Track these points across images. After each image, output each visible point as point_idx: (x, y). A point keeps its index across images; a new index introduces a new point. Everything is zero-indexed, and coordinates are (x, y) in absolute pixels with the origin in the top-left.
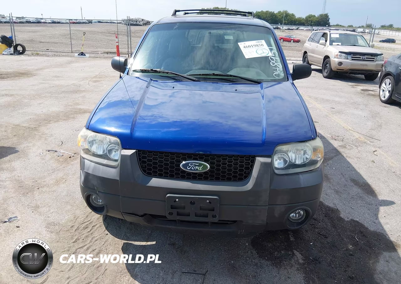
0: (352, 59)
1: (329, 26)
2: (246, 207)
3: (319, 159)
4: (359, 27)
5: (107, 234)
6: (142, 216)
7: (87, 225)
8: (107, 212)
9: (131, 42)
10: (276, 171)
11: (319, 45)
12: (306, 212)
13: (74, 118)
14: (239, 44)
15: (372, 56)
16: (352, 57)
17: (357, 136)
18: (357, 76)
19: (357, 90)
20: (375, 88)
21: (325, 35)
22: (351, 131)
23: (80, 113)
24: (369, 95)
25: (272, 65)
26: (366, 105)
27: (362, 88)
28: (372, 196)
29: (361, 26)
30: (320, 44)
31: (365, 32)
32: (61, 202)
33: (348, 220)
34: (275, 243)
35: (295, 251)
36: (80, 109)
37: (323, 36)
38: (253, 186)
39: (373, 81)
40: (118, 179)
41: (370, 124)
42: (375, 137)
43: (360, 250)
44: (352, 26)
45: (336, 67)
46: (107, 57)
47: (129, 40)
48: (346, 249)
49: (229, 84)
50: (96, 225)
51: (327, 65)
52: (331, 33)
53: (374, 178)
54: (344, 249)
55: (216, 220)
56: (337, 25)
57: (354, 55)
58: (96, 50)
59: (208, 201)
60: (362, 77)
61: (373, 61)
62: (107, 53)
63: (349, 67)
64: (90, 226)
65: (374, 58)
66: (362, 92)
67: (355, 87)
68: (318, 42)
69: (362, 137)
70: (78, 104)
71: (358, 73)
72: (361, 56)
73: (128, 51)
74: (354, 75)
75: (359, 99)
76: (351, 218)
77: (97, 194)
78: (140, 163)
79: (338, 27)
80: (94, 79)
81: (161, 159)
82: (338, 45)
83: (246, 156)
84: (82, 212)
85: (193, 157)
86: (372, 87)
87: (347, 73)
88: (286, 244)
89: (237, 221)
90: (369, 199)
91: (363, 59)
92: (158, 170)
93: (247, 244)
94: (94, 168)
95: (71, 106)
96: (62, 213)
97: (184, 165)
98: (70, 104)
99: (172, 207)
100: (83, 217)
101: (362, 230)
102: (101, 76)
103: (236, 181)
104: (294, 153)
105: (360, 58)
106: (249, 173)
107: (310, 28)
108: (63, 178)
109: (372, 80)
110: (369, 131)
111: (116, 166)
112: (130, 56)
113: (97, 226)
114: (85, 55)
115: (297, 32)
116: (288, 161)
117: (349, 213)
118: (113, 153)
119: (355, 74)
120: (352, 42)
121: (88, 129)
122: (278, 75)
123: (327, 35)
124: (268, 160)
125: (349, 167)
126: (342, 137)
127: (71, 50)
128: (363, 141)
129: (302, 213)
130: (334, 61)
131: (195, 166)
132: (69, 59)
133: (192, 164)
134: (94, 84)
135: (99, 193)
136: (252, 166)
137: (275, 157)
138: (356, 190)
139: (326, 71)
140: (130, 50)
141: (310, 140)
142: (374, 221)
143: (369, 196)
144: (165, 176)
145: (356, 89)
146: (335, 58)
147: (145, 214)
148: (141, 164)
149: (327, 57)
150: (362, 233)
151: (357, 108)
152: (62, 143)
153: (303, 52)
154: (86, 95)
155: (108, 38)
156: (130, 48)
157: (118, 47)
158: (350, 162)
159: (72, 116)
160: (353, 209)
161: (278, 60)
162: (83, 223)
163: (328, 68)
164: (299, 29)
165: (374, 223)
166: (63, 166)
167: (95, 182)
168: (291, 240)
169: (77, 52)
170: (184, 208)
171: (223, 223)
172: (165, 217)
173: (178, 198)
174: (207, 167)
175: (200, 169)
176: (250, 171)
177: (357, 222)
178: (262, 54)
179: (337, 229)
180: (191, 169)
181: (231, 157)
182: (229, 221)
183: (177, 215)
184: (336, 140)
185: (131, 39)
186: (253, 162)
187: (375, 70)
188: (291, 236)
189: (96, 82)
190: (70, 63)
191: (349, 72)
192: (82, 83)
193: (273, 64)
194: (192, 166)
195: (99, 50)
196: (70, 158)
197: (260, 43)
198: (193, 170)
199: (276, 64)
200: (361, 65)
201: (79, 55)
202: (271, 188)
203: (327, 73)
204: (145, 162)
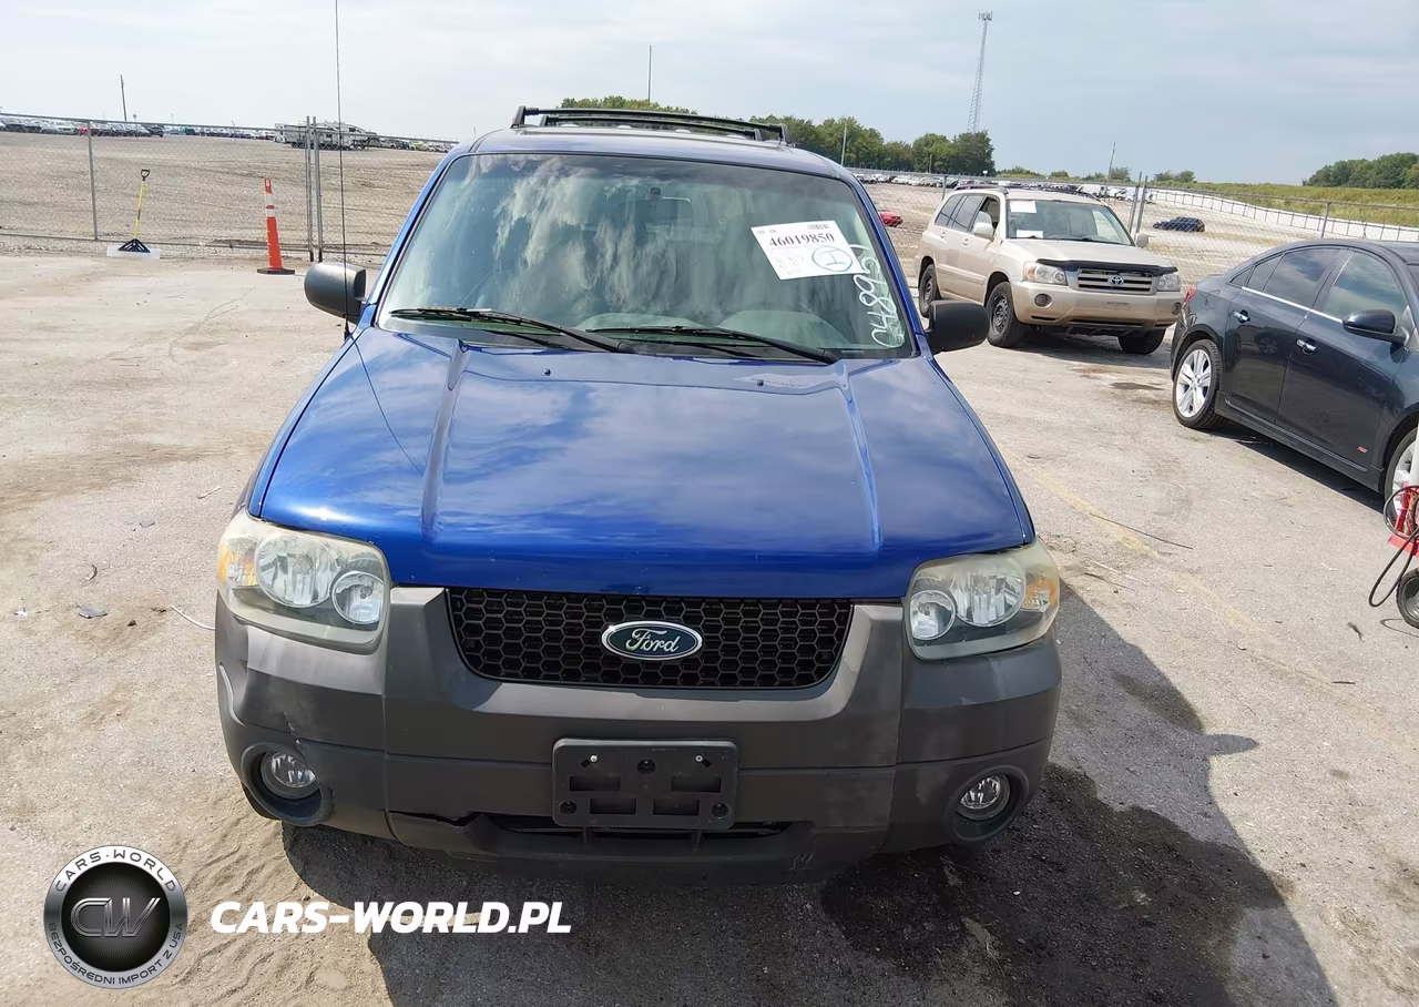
0: (1081, 286)
1: (992, 173)
2: (825, 772)
3: (1043, 609)
4: (1089, 179)
5: (308, 899)
6: (461, 822)
7: (228, 868)
8: (330, 814)
9: (319, 207)
10: (920, 651)
11: (973, 236)
12: (1013, 783)
13: (127, 479)
14: (755, 230)
15: (1144, 276)
16: (1080, 279)
17: (1118, 534)
18: (1095, 338)
19: (1098, 386)
20: (1156, 380)
21: (989, 204)
22: (1095, 520)
23: (151, 462)
24: (1140, 401)
25: (865, 303)
26: (1134, 436)
27: (1115, 378)
28: (1190, 729)
29: (1093, 175)
30: (976, 234)
31: (1108, 197)
32: (117, 789)
33: (1123, 808)
34: (899, 897)
35: (967, 919)
36: (150, 448)
37: (983, 208)
38: (850, 700)
39: (1146, 357)
40: (379, 692)
41: (1152, 494)
42: (1176, 539)
43: (1171, 905)
44: (1066, 174)
45: (1028, 310)
46: (230, 259)
47: (314, 202)
48: (1126, 905)
49: (730, 364)
50: (263, 866)
51: (1000, 304)
52: (1009, 196)
53: (1189, 669)
54: (1120, 907)
55: (723, 824)
56: (1018, 172)
57: (1087, 272)
58: (184, 232)
59: (699, 759)
60: (1111, 343)
61: (1147, 290)
62: (231, 244)
63: (1072, 312)
64: (237, 873)
65: (1149, 283)
66: (1118, 391)
67: (1092, 374)
68: (970, 229)
69: (1133, 539)
70: (138, 428)
71: (1099, 330)
72: (1107, 273)
73: (310, 239)
74: (1085, 337)
75: (1110, 415)
76: (1130, 802)
77: (294, 747)
78: (459, 632)
79: (1020, 177)
80: (191, 339)
81: (535, 618)
82: (1033, 237)
83: (822, 601)
84: (202, 823)
85: (646, 608)
86: (1149, 377)
87: (1065, 329)
88: (935, 898)
89: (790, 823)
90: (1177, 737)
91: (1116, 285)
92: (523, 657)
93: (808, 906)
94: (286, 658)
95: (116, 436)
96: (127, 830)
97: (614, 638)
98: (109, 428)
99: (575, 786)
100: (208, 842)
101: (1171, 840)
102: (215, 327)
103: (791, 685)
104: (967, 589)
105: (1106, 280)
106: (833, 658)
107: (928, 178)
108: (115, 702)
109: (1143, 354)
110: (1154, 519)
111: (370, 647)
112: (316, 257)
113: (265, 872)
114: (146, 250)
115: (888, 190)
116: (953, 617)
117: (1121, 787)
118: (356, 601)
119: (1088, 332)
120: (1077, 227)
121: (259, 517)
122: (885, 337)
123: (998, 206)
124: (891, 613)
125: (1104, 636)
126: (1071, 538)
127: (93, 230)
128: (1139, 553)
129: (998, 787)
130: (1025, 289)
131: (654, 637)
132: (88, 262)
133: (643, 633)
134: (194, 355)
135: (305, 745)
136: (842, 636)
137: (914, 605)
138: (1134, 711)
139: (997, 322)
140: (316, 236)
141: (1017, 547)
142: (1206, 810)
143: (1179, 730)
144: (547, 677)
145: (1097, 382)
146: (1025, 279)
147: (473, 816)
148: (461, 638)
149: (998, 278)
150: (1171, 849)
151: (1107, 445)
152: (96, 573)
153: (920, 258)
154: (166, 396)
155: (228, 190)
156: (315, 228)
157: (272, 222)
158: (1108, 620)
159: (122, 472)
160: (1132, 772)
161: (882, 287)
162: (210, 864)
163: (1004, 311)
164: (894, 181)
165: (1205, 815)
166: (109, 654)
167: (289, 708)
168: (951, 883)
169: (115, 238)
170: (617, 785)
171: (745, 833)
172: (548, 821)
173: (595, 750)
174: (693, 641)
175: (671, 649)
176: (836, 651)
177: (1150, 812)
178: (829, 267)
179: (1093, 841)
180: (639, 650)
181: (775, 606)
182: (760, 825)
183: (591, 812)
184: (1052, 548)
185: (319, 196)
186: (845, 620)
187: (1153, 321)
188: (951, 871)
189: (196, 349)
190: (90, 277)
191: (1071, 328)
192: (145, 350)
193: (869, 299)
194: (644, 640)
195: (195, 231)
196: (131, 625)
197: (824, 232)
198: (648, 653)
199: (877, 300)
200: (1109, 303)
201: (122, 249)
202: (906, 706)
203: (1000, 328)
204: (474, 630)
